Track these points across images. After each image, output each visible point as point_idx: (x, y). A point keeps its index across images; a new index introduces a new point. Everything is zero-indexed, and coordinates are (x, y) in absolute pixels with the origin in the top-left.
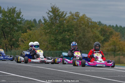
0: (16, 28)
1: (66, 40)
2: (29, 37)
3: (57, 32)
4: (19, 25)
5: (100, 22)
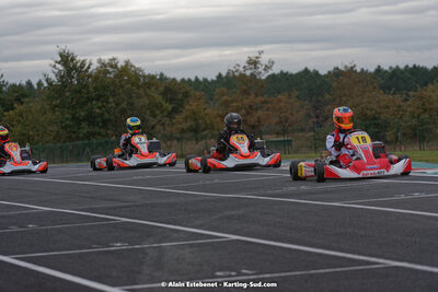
1: (96, 117)
3: (75, 103)
5: (162, 75)
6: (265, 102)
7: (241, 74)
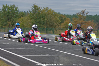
0: (15, 16)
1: (41, 22)
2: (22, 21)
3: (36, 18)
4: (16, 14)
5: (59, 13)
6: (85, 22)
7: (80, 14)
